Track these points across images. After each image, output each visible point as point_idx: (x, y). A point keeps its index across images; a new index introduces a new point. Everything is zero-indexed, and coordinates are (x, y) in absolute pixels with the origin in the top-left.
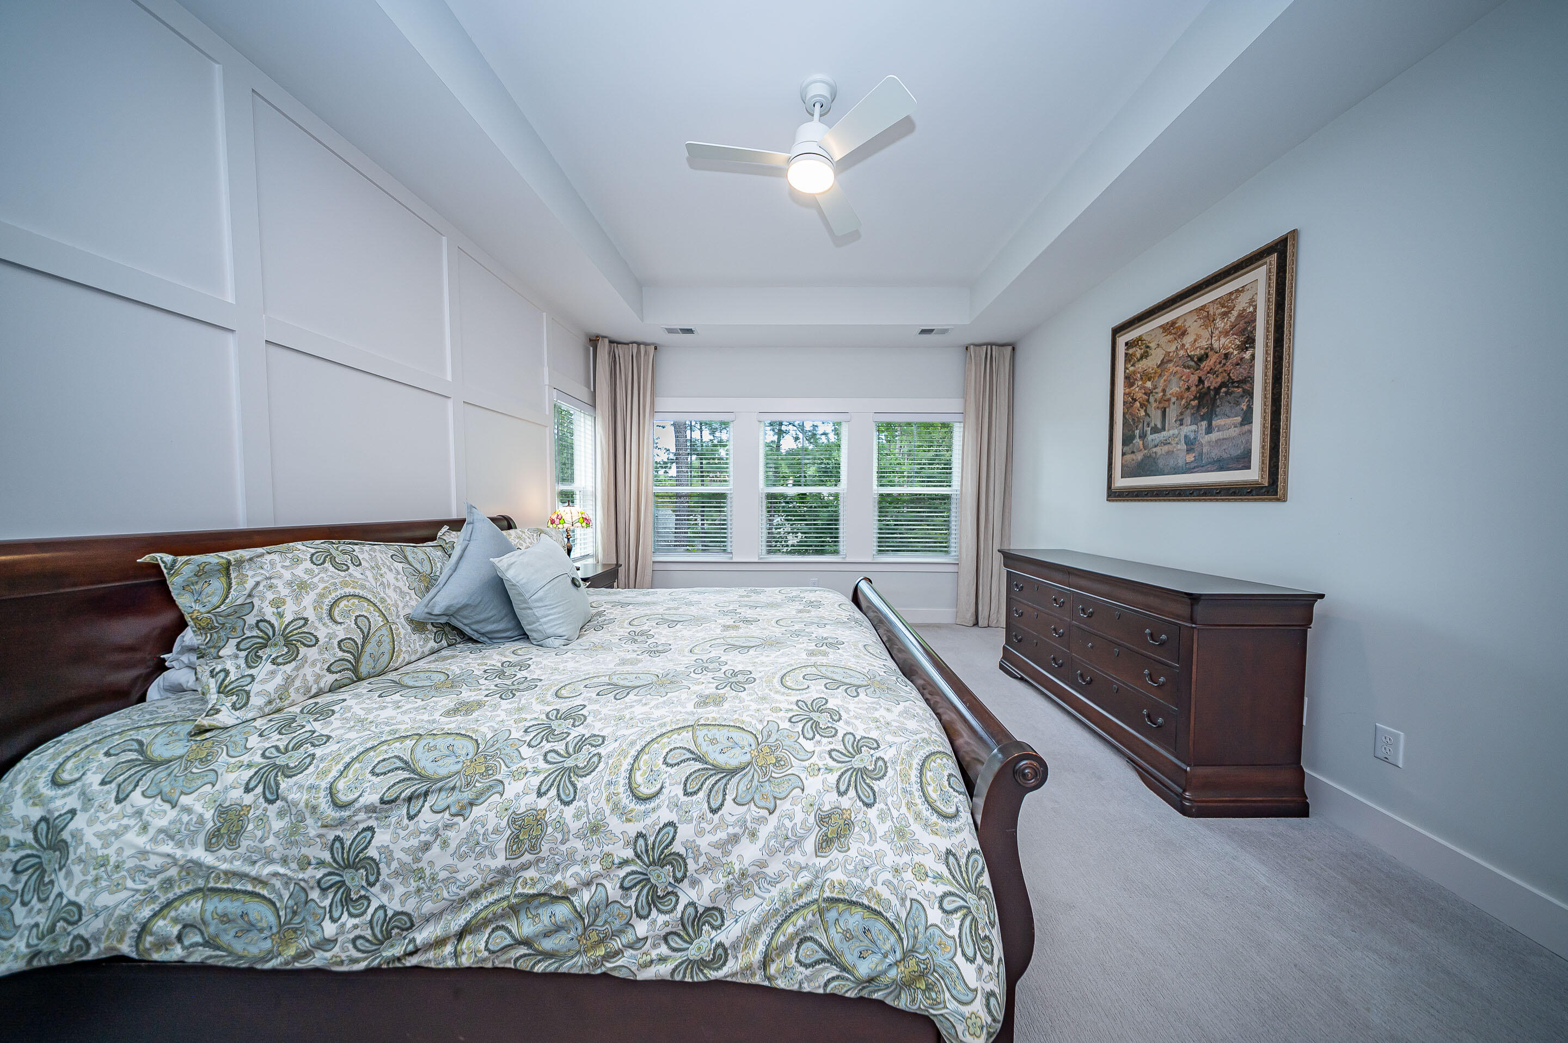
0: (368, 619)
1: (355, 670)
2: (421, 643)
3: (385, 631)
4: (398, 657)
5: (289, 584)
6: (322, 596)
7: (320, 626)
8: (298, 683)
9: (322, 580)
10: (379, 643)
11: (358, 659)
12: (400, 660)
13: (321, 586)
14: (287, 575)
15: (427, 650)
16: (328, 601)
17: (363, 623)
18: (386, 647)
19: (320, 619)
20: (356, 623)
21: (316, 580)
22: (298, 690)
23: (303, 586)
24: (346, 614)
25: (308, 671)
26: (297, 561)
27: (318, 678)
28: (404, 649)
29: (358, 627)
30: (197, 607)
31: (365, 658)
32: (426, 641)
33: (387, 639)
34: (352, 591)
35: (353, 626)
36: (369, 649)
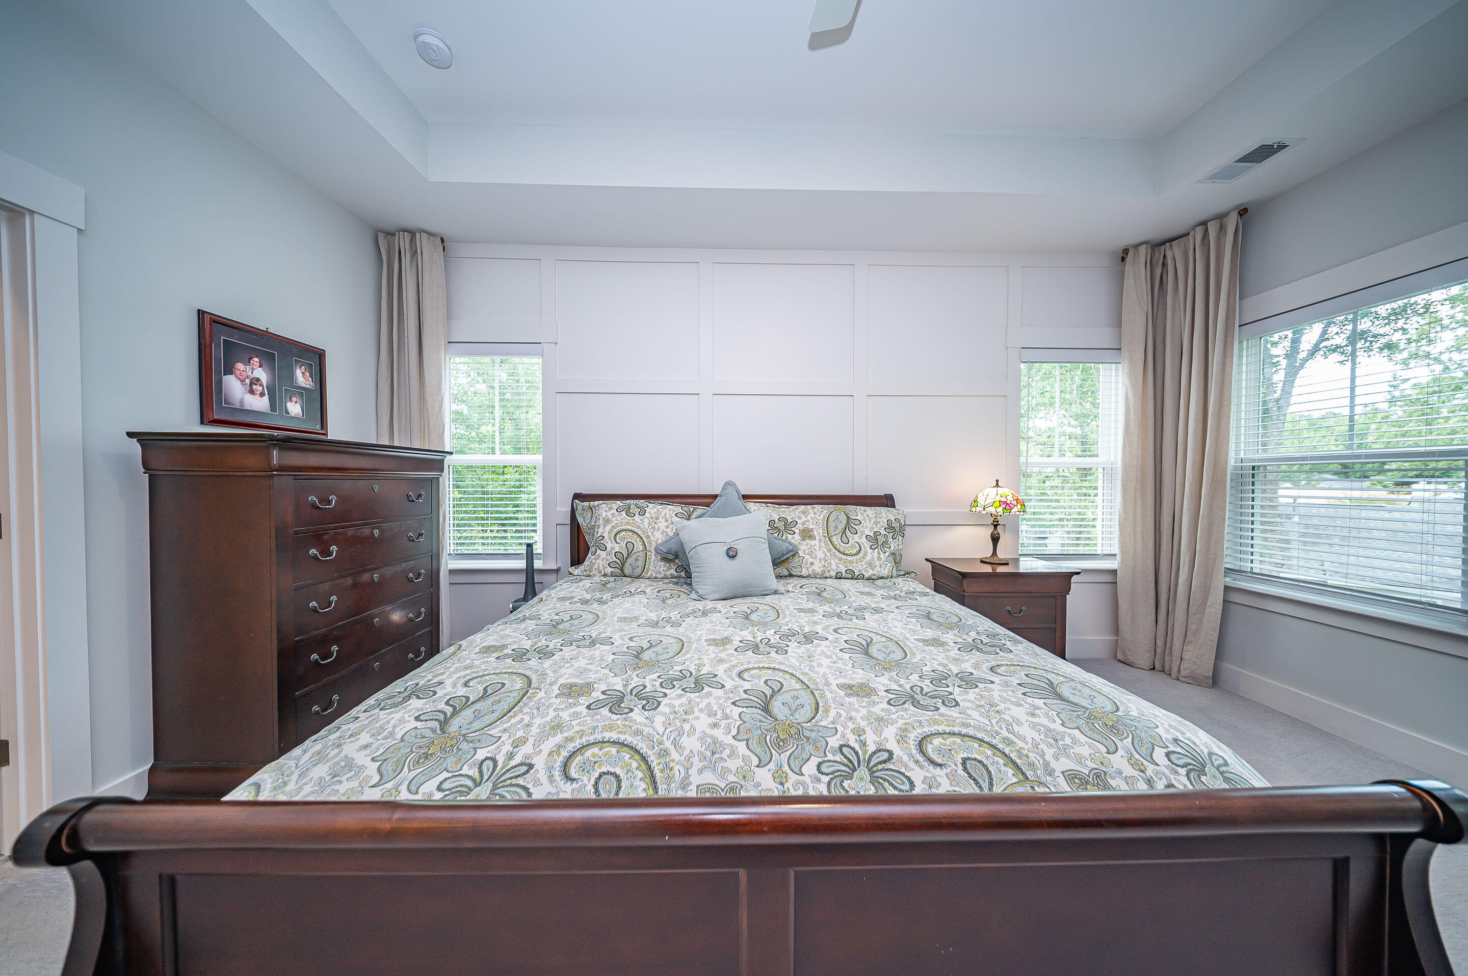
0: (633, 545)
1: (622, 570)
2: (665, 569)
3: (642, 555)
4: (647, 571)
5: (604, 519)
6: (613, 527)
7: (609, 542)
8: (596, 566)
9: (616, 520)
10: (637, 560)
11: (623, 564)
12: (649, 574)
13: (615, 522)
14: (604, 515)
15: (668, 573)
16: (615, 531)
17: (630, 546)
18: (640, 563)
19: (610, 539)
20: (626, 545)
21: (614, 519)
22: (595, 569)
23: (607, 521)
24: (623, 539)
25: (599, 561)
26: (611, 509)
27: (604, 568)
28: (651, 568)
29: (627, 547)
30: (584, 523)
31: (627, 565)
32: (669, 569)
33: (642, 559)
34: (630, 528)
35: (624, 546)
36: (629, 561)
